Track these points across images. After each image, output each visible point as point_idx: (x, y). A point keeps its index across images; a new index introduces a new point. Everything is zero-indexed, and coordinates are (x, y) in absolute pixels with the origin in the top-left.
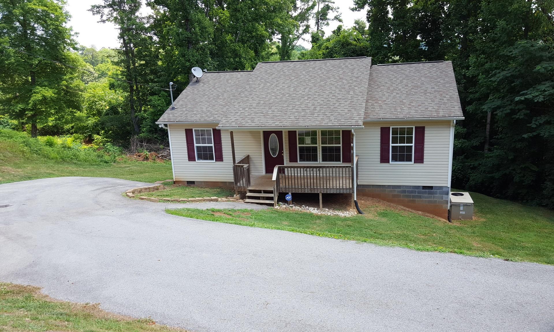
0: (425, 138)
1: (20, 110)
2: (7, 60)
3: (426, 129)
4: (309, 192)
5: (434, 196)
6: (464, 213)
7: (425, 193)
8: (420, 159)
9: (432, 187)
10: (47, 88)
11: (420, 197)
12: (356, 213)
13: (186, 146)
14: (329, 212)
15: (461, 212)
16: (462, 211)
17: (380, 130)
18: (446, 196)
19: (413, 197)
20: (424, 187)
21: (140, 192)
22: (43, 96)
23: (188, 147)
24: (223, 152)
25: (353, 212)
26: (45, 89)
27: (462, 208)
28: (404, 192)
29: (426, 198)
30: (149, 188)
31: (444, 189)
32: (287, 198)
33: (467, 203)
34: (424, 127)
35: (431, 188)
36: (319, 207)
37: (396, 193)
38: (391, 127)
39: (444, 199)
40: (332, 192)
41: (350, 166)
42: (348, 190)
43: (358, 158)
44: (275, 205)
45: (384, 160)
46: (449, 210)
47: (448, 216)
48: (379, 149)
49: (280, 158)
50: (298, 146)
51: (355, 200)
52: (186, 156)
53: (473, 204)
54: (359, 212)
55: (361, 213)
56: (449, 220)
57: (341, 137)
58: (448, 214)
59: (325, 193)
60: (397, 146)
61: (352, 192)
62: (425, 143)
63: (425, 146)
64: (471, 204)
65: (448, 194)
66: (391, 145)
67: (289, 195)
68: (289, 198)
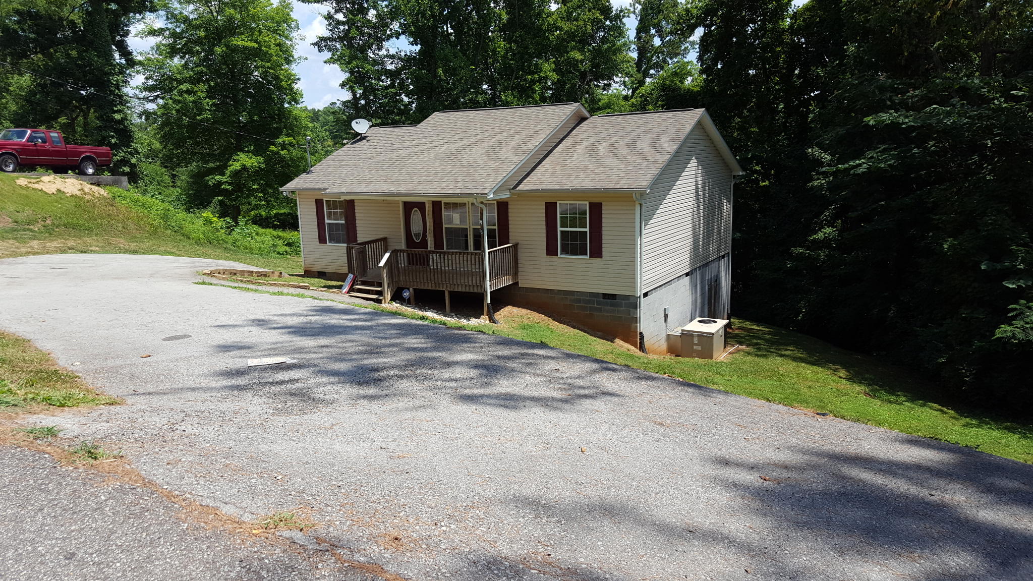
0: (604, 220)
1: (214, 184)
2: (199, 115)
3: (603, 208)
4: (434, 288)
5: (618, 310)
6: (699, 348)
7: (606, 304)
8: (597, 252)
10: (251, 154)
11: (600, 310)
12: (488, 321)
13: (316, 223)
14: (453, 318)
15: (695, 347)
16: (696, 344)
17: (544, 207)
18: (634, 310)
19: (591, 309)
20: (605, 296)
21: (235, 274)
22: (243, 165)
23: (318, 223)
24: (358, 232)
25: (485, 320)
26: (247, 155)
28: (579, 301)
29: (608, 312)
30: (252, 272)
31: (632, 300)
32: (405, 294)
33: (702, 332)
34: (601, 204)
35: (613, 297)
36: (446, 311)
37: (569, 302)
38: (558, 203)
39: (631, 314)
40: (460, 290)
41: (480, 253)
42: (479, 288)
43: (516, 246)
44: (383, 302)
45: (551, 250)
46: (641, 333)
47: (640, 343)
48: (545, 235)
49: (424, 244)
50: (444, 226)
51: (489, 302)
52: (317, 237)
53: (713, 334)
54: (492, 320)
55: (494, 322)
56: (642, 348)
57: (496, 215)
58: (640, 339)
59: (452, 290)
60: (568, 232)
61: (483, 290)
62: (604, 229)
63: (604, 233)
64: (710, 334)
65: (636, 308)
66: (559, 229)
67: (407, 291)
68: (406, 294)
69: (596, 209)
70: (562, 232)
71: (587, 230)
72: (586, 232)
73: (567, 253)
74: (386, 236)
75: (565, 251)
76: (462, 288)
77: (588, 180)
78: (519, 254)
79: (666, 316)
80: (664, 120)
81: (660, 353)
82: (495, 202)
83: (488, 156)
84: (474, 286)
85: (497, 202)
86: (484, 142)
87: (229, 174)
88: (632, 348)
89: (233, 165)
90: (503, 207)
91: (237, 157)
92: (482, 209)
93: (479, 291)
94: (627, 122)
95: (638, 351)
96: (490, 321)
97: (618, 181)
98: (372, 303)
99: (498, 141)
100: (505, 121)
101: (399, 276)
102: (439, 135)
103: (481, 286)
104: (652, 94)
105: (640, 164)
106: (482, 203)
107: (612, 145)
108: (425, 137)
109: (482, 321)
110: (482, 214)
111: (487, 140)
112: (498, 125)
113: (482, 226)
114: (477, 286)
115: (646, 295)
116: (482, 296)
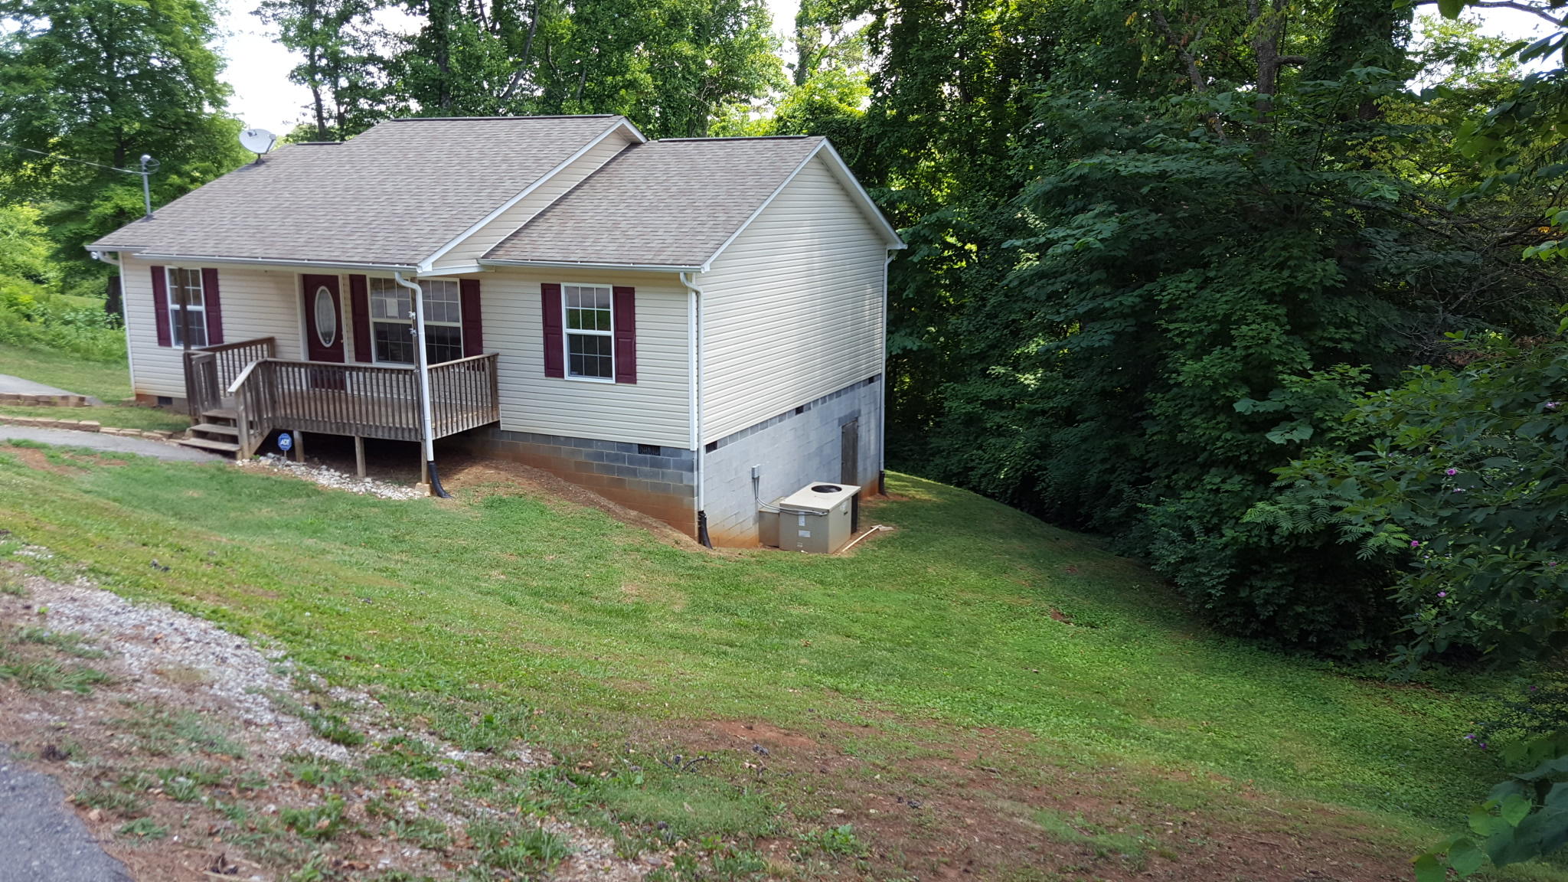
0: (638, 317)
3: (637, 296)
4: (335, 433)
5: (663, 473)
6: (807, 534)
7: (644, 462)
8: (628, 374)
9: (658, 448)
11: (634, 473)
12: (427, 493)
13: (154, 309)
14: (365, 486)
15: (801, 533)
16: (802, 528)
17: (539, 291)
18: (688, 473)
19: (620, 470)
20: (643, 448)
23: (157, 310)
24: (224, 326)
25: (422, 490)
27: (802, 522)
28: (599, 456)
29: (646, 476)
31: (685, 457)
32: (281, 442)
33: (813, 509)
34: (633, 289)
35: (655, 449)
36: (356, 473)
37: (582, 459)
38: (563, 286)
39: (685, 482)
40: (380, 436)
41: (412, 371)
42: (413, 433)
43: (493, 358)
44: (239, 455)
45: (553, 369)
46: (701, 513)
47: (700, 529)
48: (541, 340)
49: (337, 352)
50: (372, 320)
51: (431, 458)
52: (155, 333)
53: (828, 511)
54: (436, 491)
55: (440, 495)
56: (703, 538)
57: (460, 302)
58: (699, 523)
59: (366, 436)
60: (580, 336)
61: (419, 437)
62: (638, 332)
63: (638, 339)
64: (823, 511)
65: (692, 470)
66: (566, 330)
67: (287, 436)
68: (285, 442)
69: (625, 298)
70: (571, 336)
71: (611, 333)
72: (610, 337)
73: (580, 374)
74: (271, 335)
75: (576, 369)
76: (383, 432)
77: (612, 247)
78: (500, 372)
79: (755, 480)
80: (758, 153)
81: (743, 544)
82: (458, 280)
83: (443, 198)
84: (403, 429)
85: (461, 281)
86: (446, 174)
87: (93, 221)
88: (685, 538)
89: (100, 205)
90: (470, 288)
91: (109, 194)
92: (414, 292)
93: (413, 439)
94: (701, 154)
95: (696, 543)
96: (432, 493)
97: (660, 251)
98: (218, 458)
99: (470, 172)
100: (493, 140)
101: (274, 409)
102: (375, 160)
103: (416, 430)
104: (795, 117)
105: (703, 224)
106: (413, 280)
107: (667, 190)
108: (350, 162)
109: (420, 491)
110: (414, 300)
111: (452, 170)
112: (479, 146)
113: (416, 322)
114: (410, 430)
115: (711, 447)
116: (416, 448)
